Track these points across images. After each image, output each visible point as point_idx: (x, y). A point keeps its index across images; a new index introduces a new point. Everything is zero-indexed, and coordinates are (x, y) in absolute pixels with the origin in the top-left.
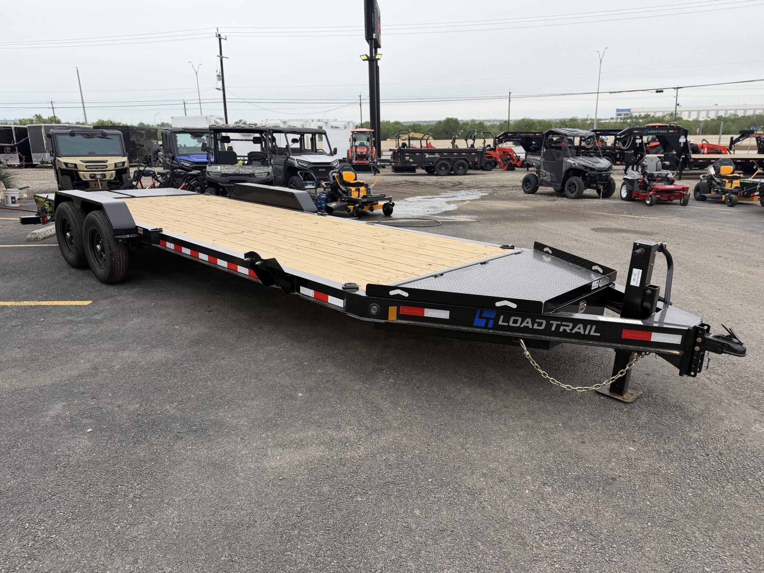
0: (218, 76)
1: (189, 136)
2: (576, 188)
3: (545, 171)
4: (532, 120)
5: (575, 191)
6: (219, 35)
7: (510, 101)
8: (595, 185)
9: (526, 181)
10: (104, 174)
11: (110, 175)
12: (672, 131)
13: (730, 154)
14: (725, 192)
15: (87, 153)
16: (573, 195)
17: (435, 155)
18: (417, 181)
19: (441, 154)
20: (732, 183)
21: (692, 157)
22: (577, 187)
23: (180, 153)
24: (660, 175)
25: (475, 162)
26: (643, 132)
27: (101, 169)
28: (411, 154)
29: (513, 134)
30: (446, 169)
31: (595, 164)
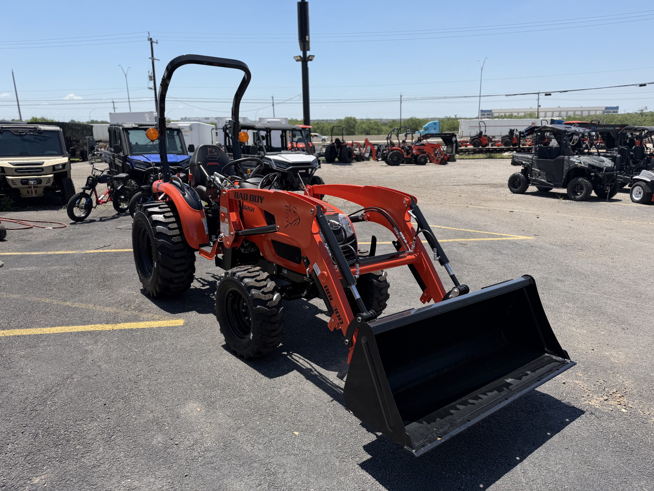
0: (150, 77)
2: (582, 189)
3: (538, 171)
5: (582, 192)
6: (151, 39)
7: (401, 102)
8: (602, 186)
9: (514, 180)
10: (40, 179)
11: (48, 180)
15: (18, 154)
16: (579, 197)
22: (585, 189)
31: (601, 163)
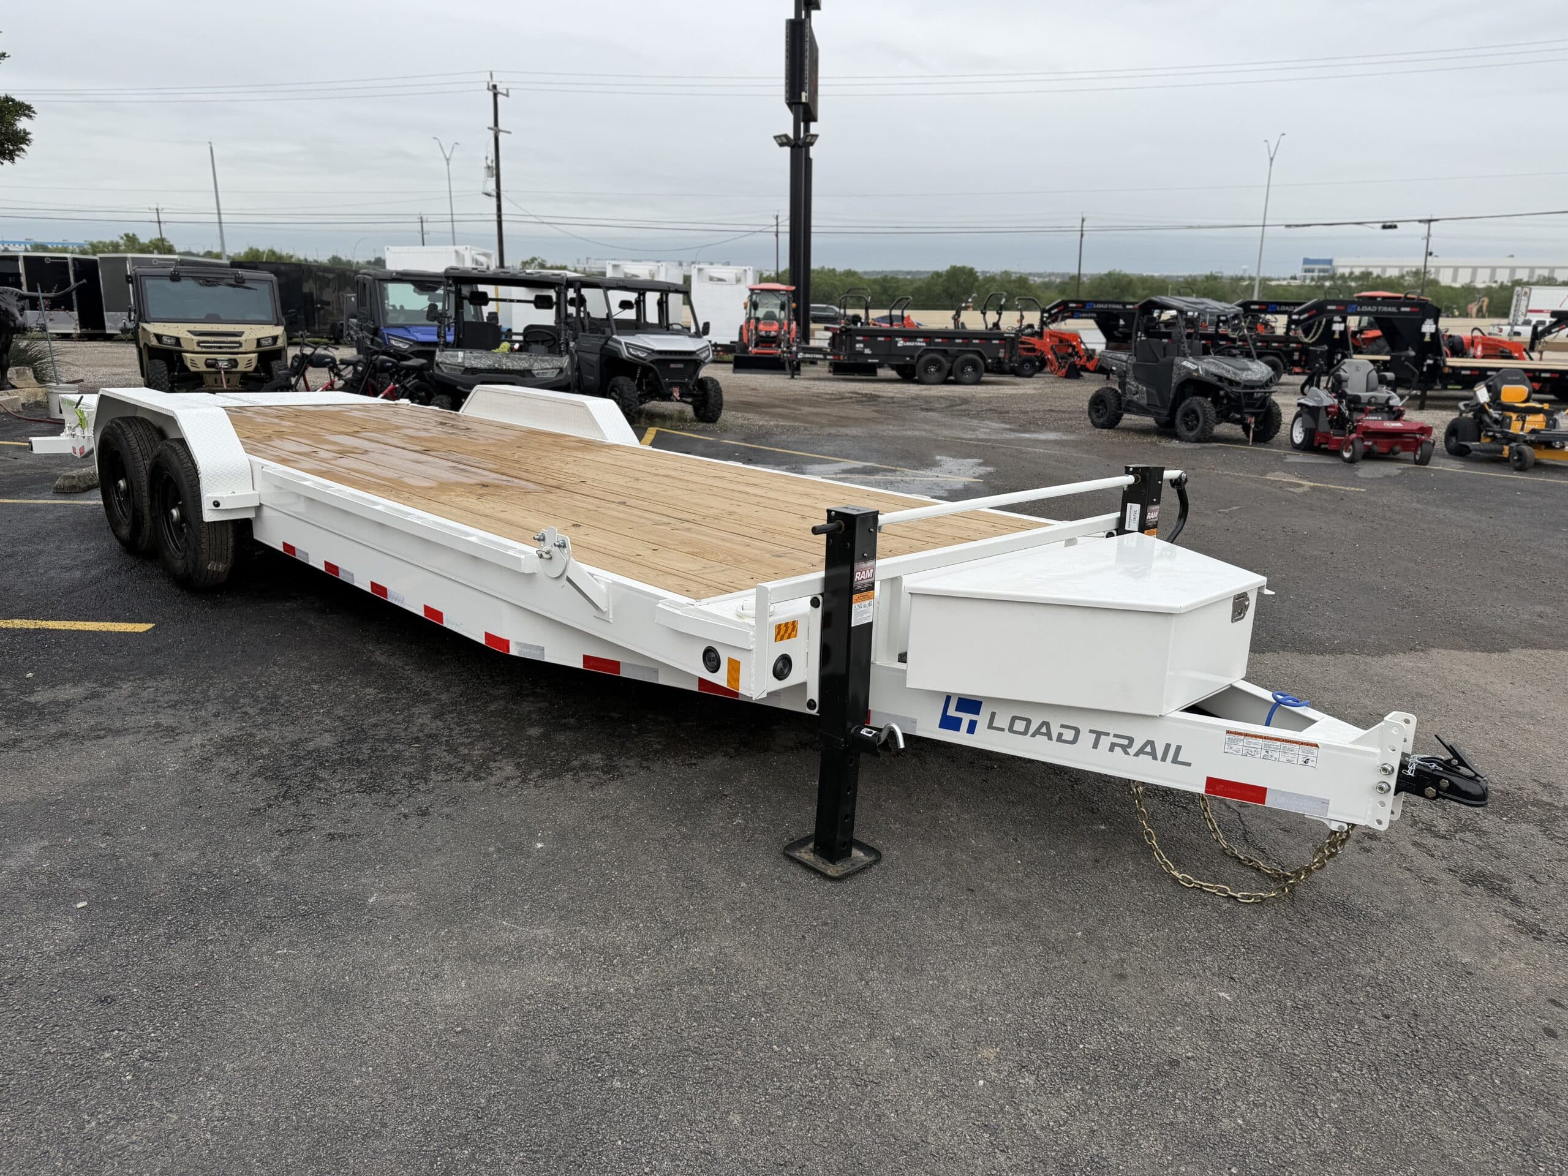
0: (489, 167)
1: (410, 287)
2: (1197, 419)
3: (1137, 384)
4: (1126, 276)
5: (1196, 426)
6: (495, 87)
7: (1082, 235)
8: (1238, 416)
9: (1097, 402)
10: (235, 360)
11: (247, 362)
12: (1408, 309)
13: (1531, 359)
14: (1511, 439)
15: (203, 317)
16: (1191, 434)
17: (915, 341)
18: (876, 393)
19: (928, 340)
20: (1524, 421)
21: (1449, 364)
22: (1201, 419)
23: (390, 322)
24: (1373, 400)
25: (999, 358)
26: (1346, 308)
27: (228, 350)
28: (867, 338)
29: (1080, 305)
30: (939, 370)
31: (1240, 372)
